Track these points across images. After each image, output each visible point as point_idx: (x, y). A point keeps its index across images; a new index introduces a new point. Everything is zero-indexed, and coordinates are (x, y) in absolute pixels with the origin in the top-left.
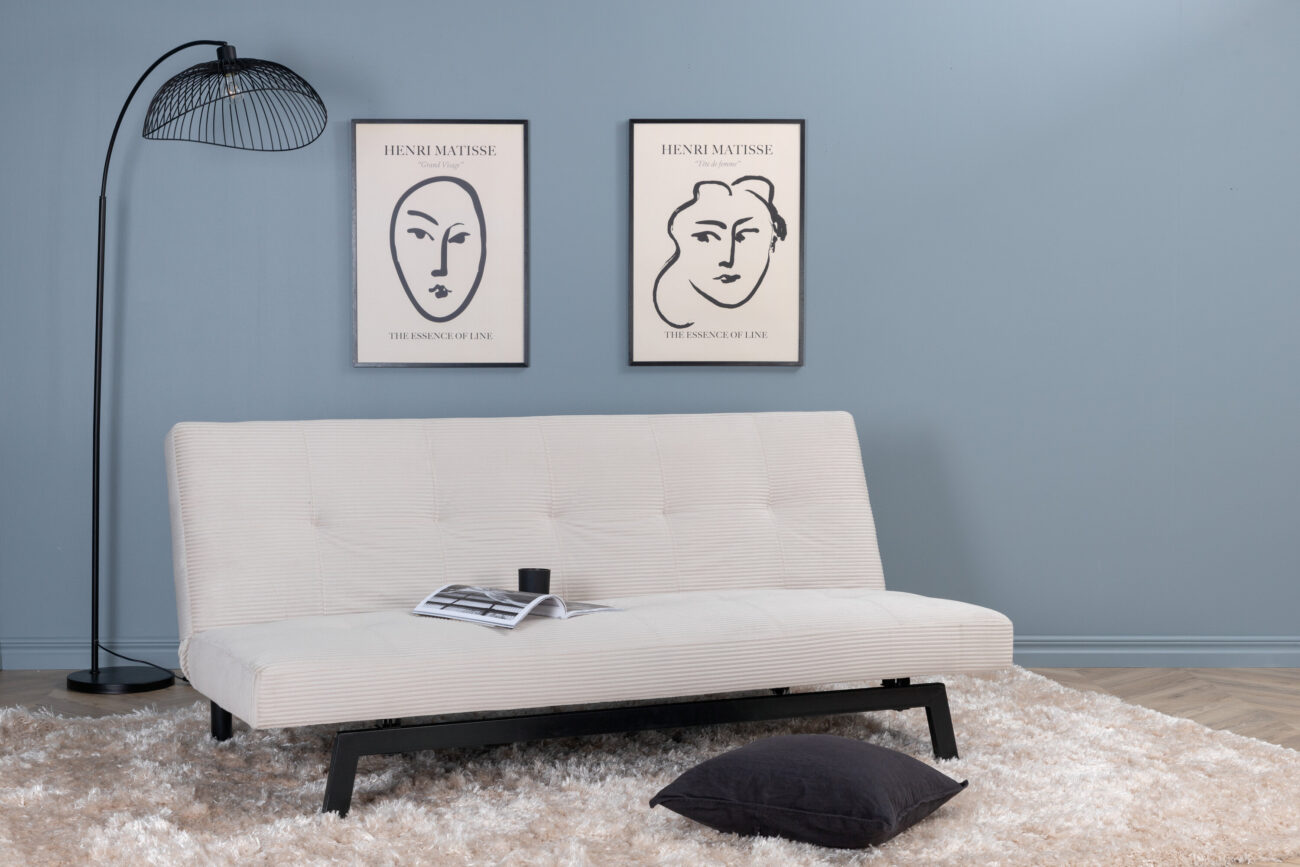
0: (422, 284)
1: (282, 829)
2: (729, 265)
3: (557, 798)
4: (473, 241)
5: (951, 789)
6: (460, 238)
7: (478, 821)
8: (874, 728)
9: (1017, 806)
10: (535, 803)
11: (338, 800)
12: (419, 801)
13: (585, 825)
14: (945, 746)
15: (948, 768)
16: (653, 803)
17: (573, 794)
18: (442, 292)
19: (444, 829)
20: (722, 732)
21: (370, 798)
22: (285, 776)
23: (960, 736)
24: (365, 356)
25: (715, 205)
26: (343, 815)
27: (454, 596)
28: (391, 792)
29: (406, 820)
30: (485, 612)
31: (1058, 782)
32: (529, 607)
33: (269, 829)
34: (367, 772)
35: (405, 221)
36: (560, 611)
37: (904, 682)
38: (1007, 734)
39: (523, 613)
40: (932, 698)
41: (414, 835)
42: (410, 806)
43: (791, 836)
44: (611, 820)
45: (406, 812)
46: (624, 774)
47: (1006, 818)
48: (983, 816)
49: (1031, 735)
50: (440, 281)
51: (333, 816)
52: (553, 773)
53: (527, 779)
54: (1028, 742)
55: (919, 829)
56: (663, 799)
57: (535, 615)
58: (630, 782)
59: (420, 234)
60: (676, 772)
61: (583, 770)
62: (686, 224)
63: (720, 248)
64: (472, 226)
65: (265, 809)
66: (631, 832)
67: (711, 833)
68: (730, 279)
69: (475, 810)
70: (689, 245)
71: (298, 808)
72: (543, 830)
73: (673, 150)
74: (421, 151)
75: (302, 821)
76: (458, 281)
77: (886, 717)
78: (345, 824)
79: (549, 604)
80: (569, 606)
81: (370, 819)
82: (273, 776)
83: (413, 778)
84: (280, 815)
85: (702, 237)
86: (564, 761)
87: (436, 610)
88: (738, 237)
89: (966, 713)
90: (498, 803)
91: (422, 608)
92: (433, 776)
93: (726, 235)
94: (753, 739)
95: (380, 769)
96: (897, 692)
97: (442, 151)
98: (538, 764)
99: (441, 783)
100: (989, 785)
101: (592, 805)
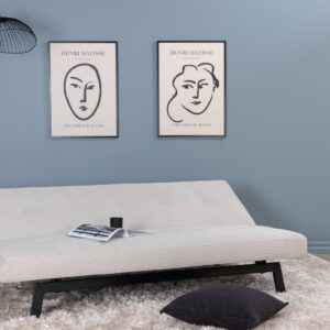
0: (76, 105)
1: (13, 323)
2: (197, 98)
3: (125, 309)
4: (96, 89)
5: (281, 305)
6: (91, 88)
7: (92, 319)
8: (253, 280)
9: (308, 312)
10: (116, 311)
11: (36, 310)
12: (69, 311)
13: (135, 320)
14: (280, 287)
15: (281, 297)
16: (161, 312)
17: (131, 307)
18: (84, 109)
19: (78, 322)
20: (192, 281)
21: (50, 309)
22: (18, 300)
23: (287, 283)
24: (55, 133)
25: (190, 74)
26: (38, 316)
27: (84, 229)
28: (59, 307)
29: (63, 319)
30: (96, 235)
31: (325, 302)
32: (113, 233)
33: (7, 323)
34: (50, 298)
35: (69, 81)
36: (126, 235)
37: (264, 262)
38: (305, 282)
39: (111, 236)
40: (275, 268)
41: (66, 325)
42: (65, 313)
43: (216, 325)
44: (145, 319)
45: (63, 315)
46: (152, 299)
47: (303, 317)
48: (294, 316)
49: (314, 282)
50: (83, 104)
51: (34, 317)
52: (123, 299)
53: (113, 301)
54: (313, 285)
55: (268, 322)
56: (166, 310)
57: (115, 237)
58: (154, 302)
59: (75, 86)
60: (173, 298)
61: (136, 298)
62: (180, 82)
63: (193, 91)
64: (96, 83)
65: (7, 314)
66: (152, 323)
67: (185, 324)
68: (197, 103)
69: (91, 314)
70: (181, 90)
71: (20, 314)
72: (117, 323)
73: (174, 53)
74: (75, 53)
75: (21, 319)
76: (91, 104)
77: (257, 276)
78: (38, 321)
79: (122, 232)
80: (130, 232)
81: (49, 319)
82: (12, 300)
83: (68, 301)
84: (13, 317)
85: (186, 87)
86: (128, 294)
87: (77, 234)
88: (200, 87)
89: (290, 273)
90: (101, 312)
91: (71, 233)
92: (76, 300)
93: (195, 86)
94: (204, 284)
95: (55, 298)
96: (261, 266)
97: (83, 54)
98: (118, 295)
99: (79, 303)
100: (298, 303)
101: (138, 312)
